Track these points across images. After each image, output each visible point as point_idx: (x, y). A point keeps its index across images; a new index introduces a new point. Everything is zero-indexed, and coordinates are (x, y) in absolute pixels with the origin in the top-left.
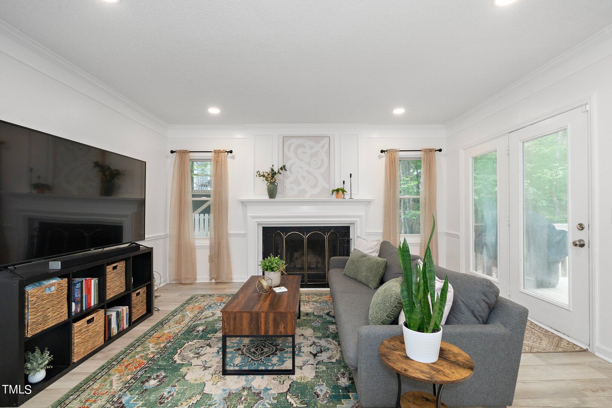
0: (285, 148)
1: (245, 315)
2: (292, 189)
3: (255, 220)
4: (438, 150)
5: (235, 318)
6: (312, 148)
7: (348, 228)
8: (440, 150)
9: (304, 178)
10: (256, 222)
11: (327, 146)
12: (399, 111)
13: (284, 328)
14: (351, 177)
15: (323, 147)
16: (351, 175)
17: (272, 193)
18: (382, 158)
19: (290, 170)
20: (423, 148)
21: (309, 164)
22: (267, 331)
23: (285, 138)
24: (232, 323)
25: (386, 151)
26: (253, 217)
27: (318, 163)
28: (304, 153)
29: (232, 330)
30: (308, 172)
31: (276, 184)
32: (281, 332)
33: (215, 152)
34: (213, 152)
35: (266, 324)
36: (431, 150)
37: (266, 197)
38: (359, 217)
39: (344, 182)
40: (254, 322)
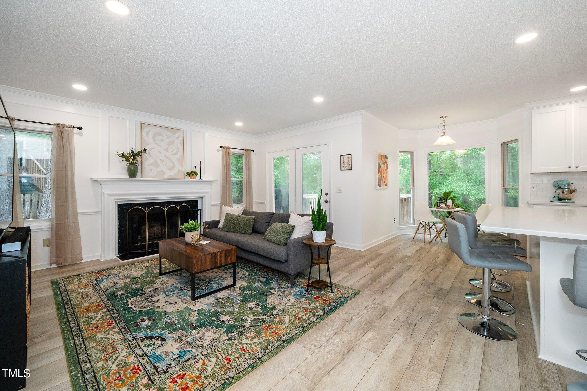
0: (144, 134)
1: (208, 256)
2: (151, 170)
3: (113, 198)
4: (252, 151)
5: (201, 260)
6: (168, 137)
7: (196, 202)
8: (253, 151)
9: (162, 161)
10: (115, 199)
11: (181, 138)
12: (239, 124)
13: (231, 259)
14: (200, 163)
15: (178, 138)
16: (200, 162)
17: (132, 173)
18: (219, 152)
19: (149, 154)
20: (244, 148)
21: (166, 150)
22: (221, 264)
23: (142, 125)
24: (199, 263)
25: (224, 147)
26: (110, 195)
27: (174, 150)
28: (162, 140)
29: (200, 268)
30: (165, 156)
31: (137, 165)
32: (229, 262)
33: (58, 125)
34: (54, 125)
35: (220, 259)
36: (249, 150)
37: (126, 176)
38: (207, 193)
39: (195, 166)
40: (214, 260)
